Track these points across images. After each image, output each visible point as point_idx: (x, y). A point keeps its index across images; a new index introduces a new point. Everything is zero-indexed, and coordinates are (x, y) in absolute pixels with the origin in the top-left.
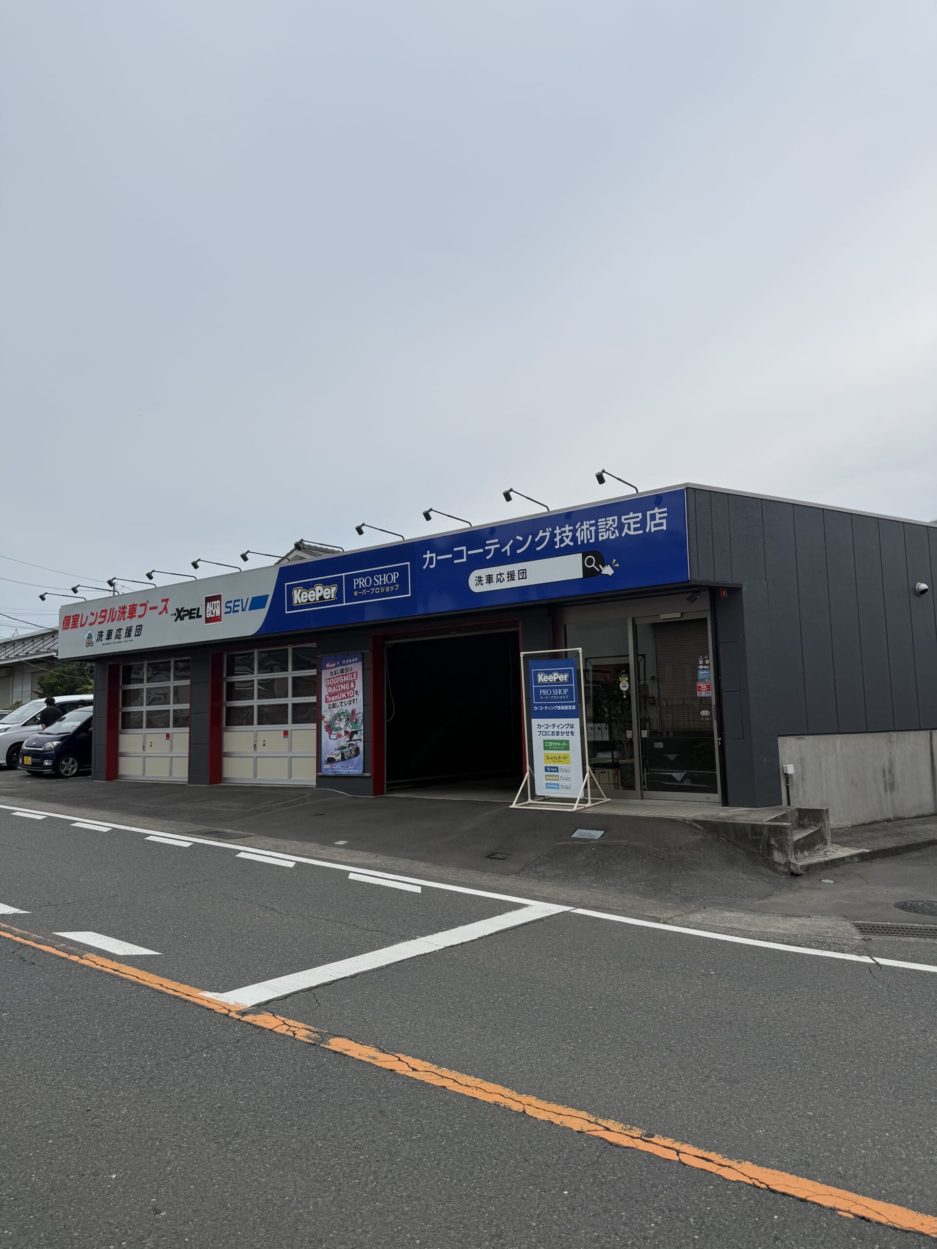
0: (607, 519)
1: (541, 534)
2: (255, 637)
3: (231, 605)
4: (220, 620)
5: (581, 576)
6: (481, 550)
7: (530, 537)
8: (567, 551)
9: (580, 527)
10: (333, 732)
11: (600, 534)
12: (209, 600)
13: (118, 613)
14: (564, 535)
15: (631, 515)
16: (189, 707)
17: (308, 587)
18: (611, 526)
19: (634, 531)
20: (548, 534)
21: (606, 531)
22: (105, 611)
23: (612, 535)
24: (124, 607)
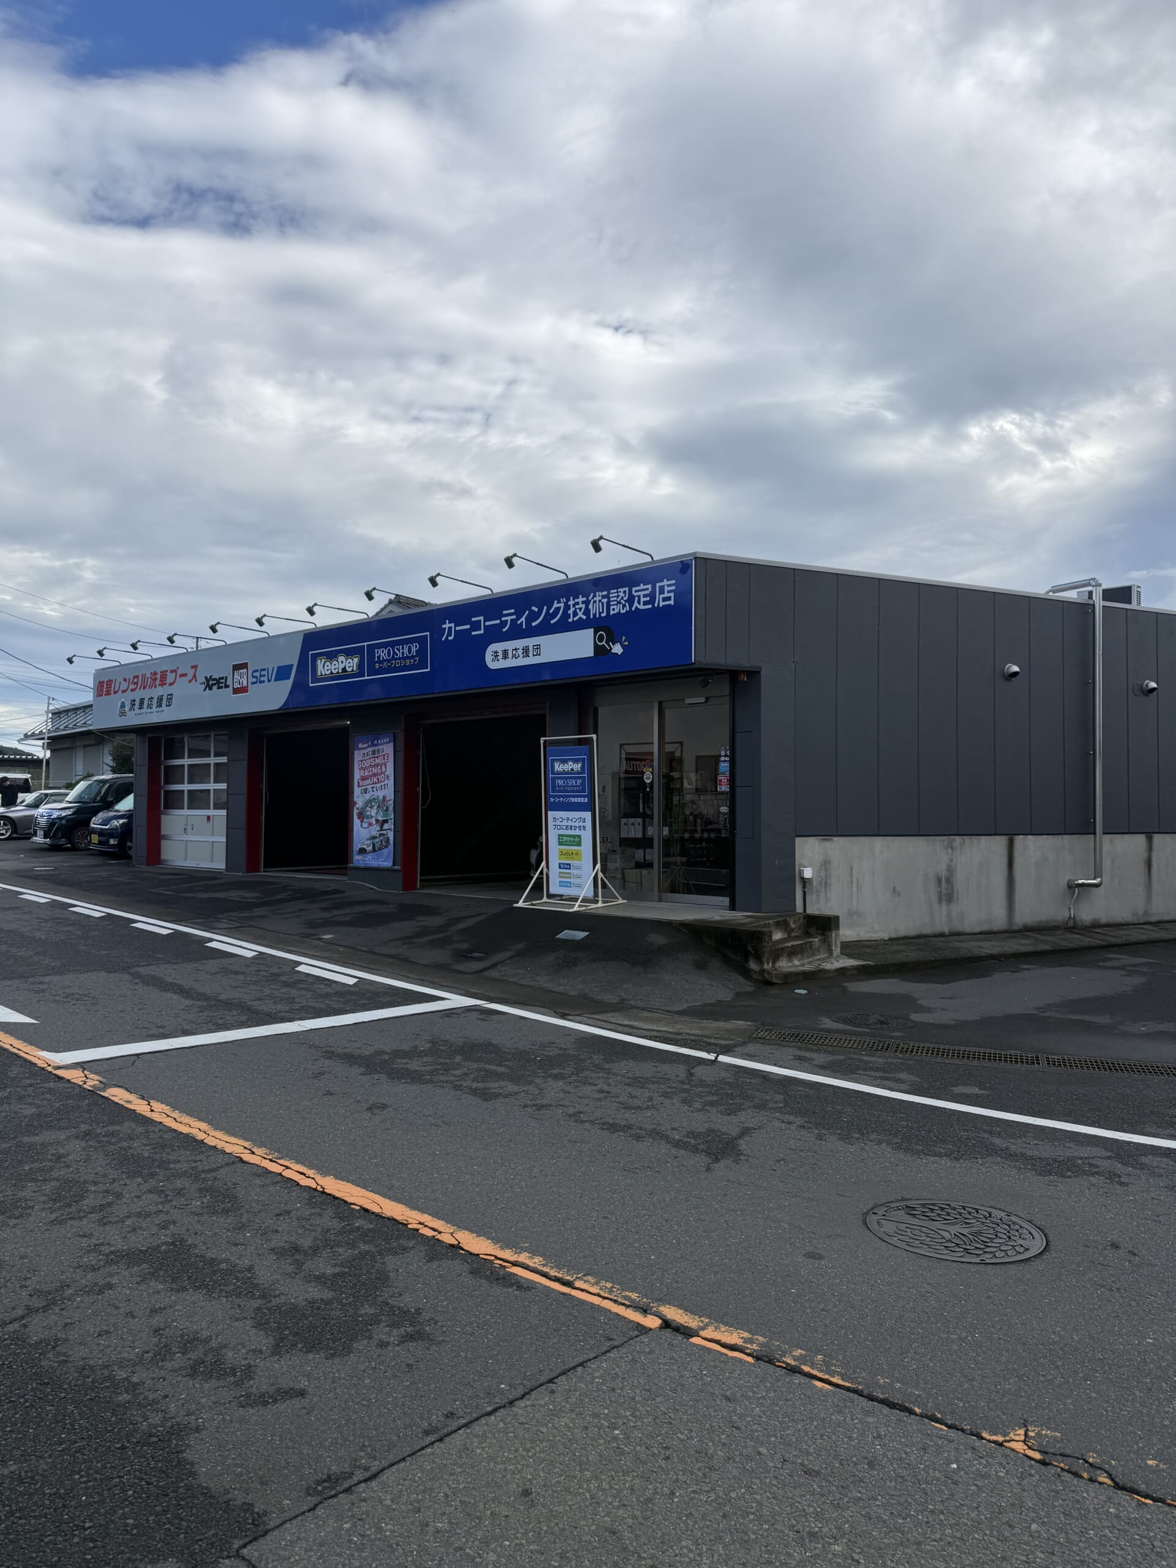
0: (619, 590)
1: (556, 605)
2: (281, 712)
3: (257, 674)
4: (247, 691)
5: (593, 655)
6: (498, 622)
7: (545, 607)
8: (579, 625)
9: (593, 598)
10: (365, 820)
11: (612, 607)
12: (236, 667)
13: (149, 680)
14: (577, 607)
15: (642, 587)
16: (226, 787)
17: (331, 656)
18: (622, 598)
19: (644, 605)
20: (562, 605)
21: (617, 605)
22: (137, 677)
23: (623, 609)
24: (155, 674)
